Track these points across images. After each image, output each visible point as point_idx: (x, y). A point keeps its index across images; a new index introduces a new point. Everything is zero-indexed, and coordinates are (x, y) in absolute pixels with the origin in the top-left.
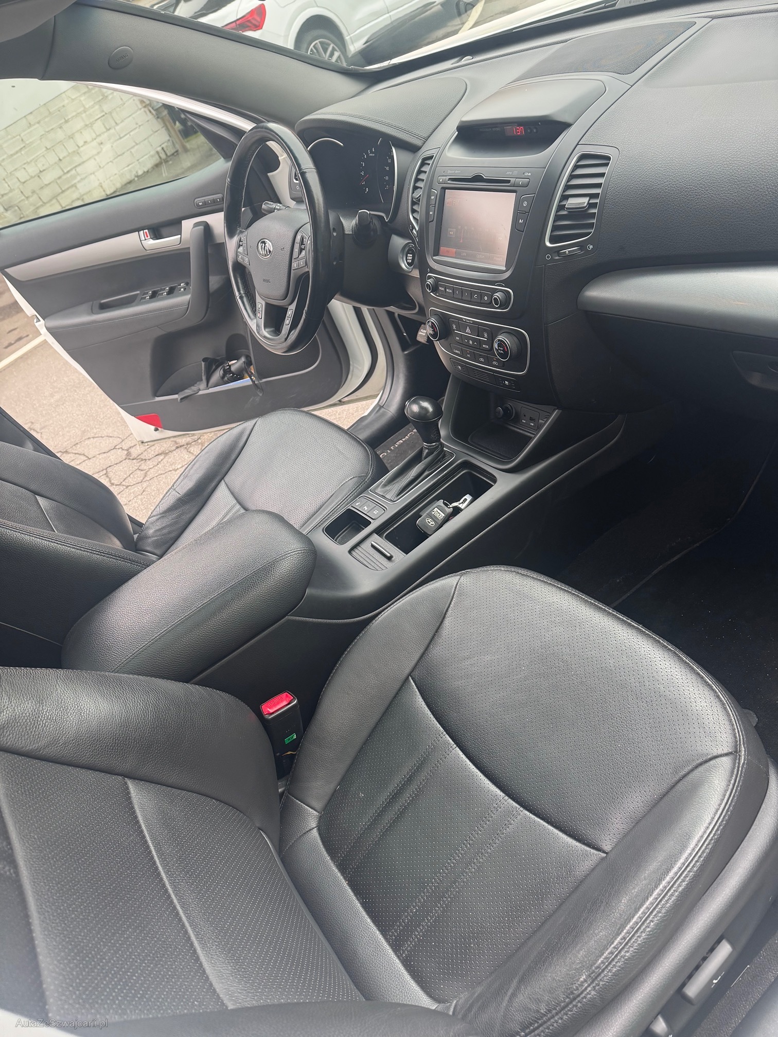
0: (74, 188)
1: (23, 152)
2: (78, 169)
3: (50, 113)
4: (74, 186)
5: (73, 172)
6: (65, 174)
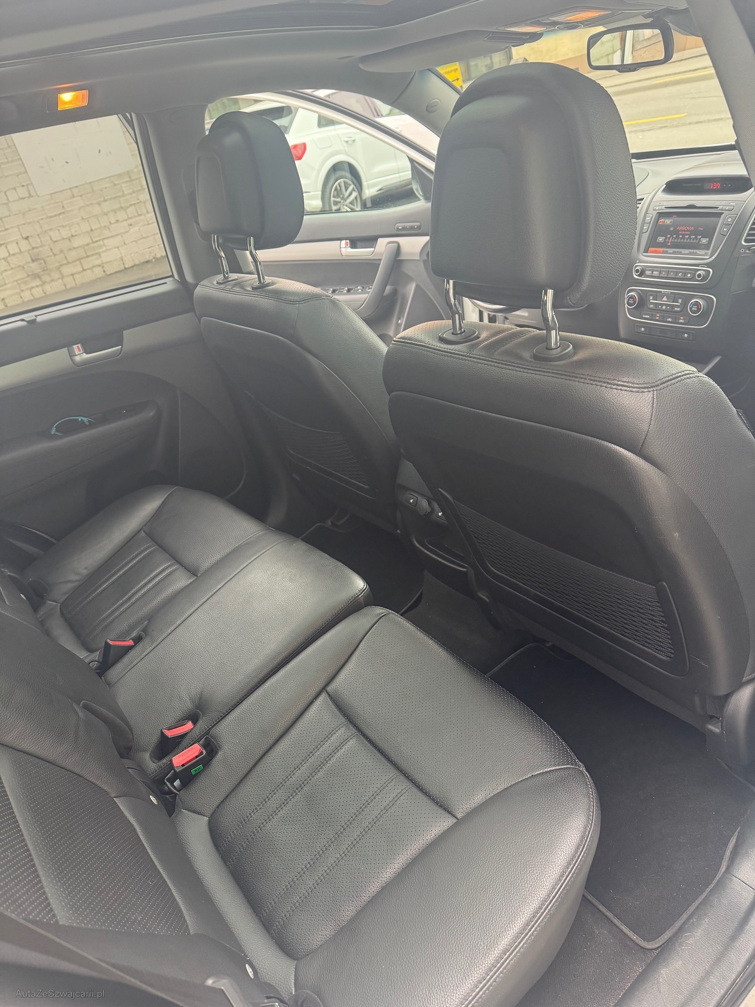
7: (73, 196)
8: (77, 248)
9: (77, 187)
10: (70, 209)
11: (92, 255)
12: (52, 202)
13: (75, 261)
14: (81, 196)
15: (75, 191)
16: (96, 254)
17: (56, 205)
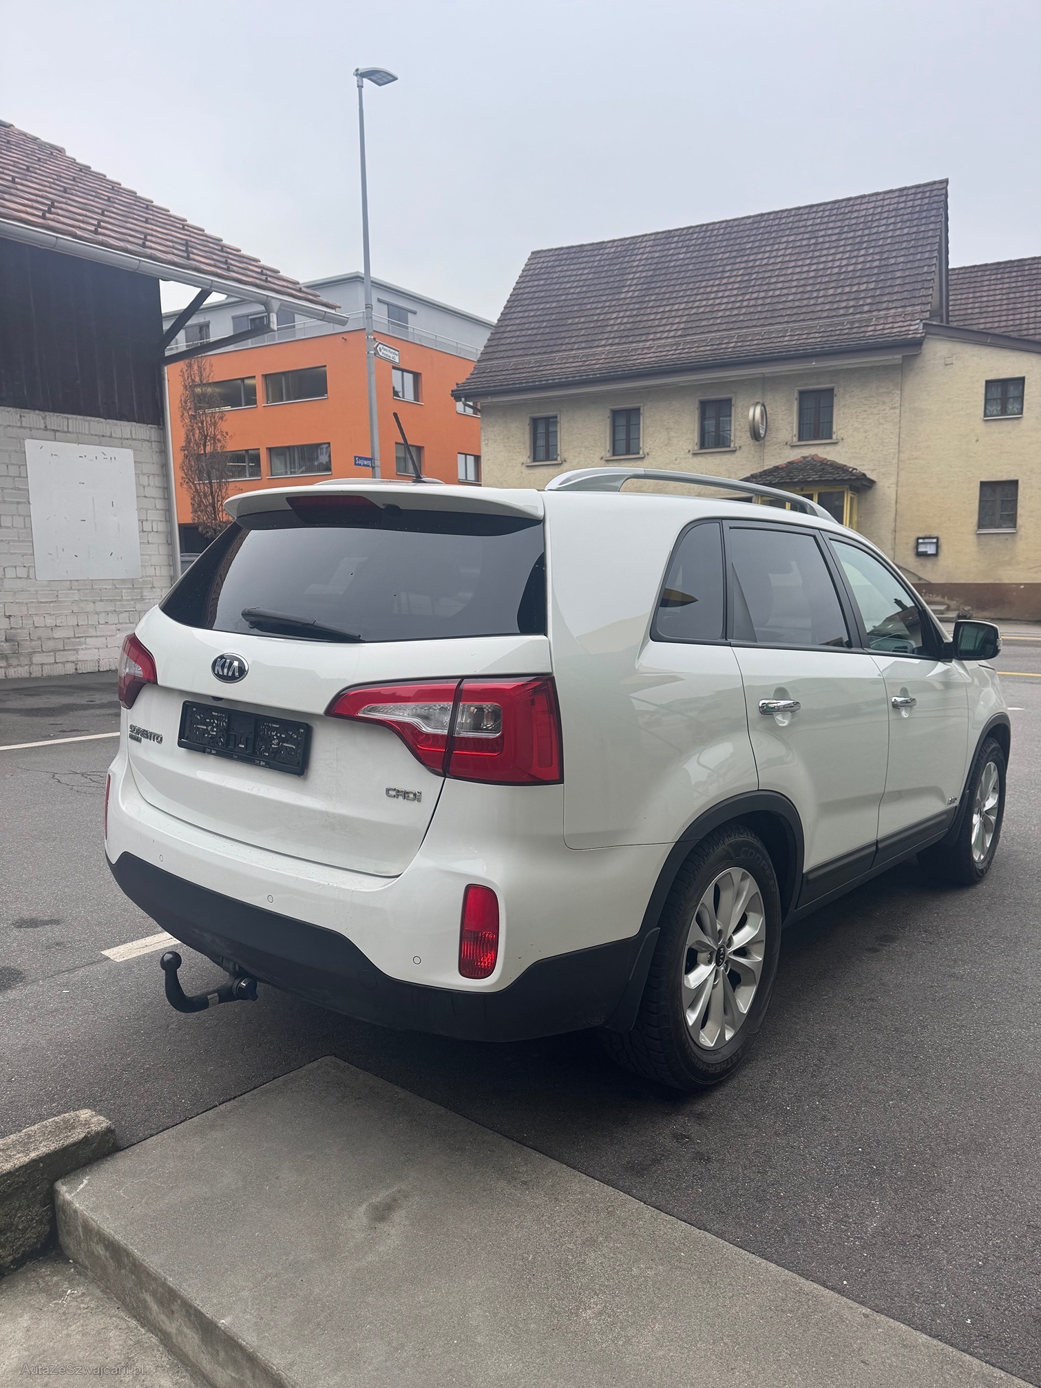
0: (75, 652)
1: (51, 605)
2: (87, 639)
3: (92, 588)
4: (77, 650)
5: (83, 639)
6: (75, 637)
7: (71, 589)
8: (57, 639)
9: (77, 580)
10: (63, 599)
11: (70, 650)
12: (48, 589)
13: (50, 652)
14: (79, 590)
15: (75, 584)
16: (74, 650)
17: (51, 592)
